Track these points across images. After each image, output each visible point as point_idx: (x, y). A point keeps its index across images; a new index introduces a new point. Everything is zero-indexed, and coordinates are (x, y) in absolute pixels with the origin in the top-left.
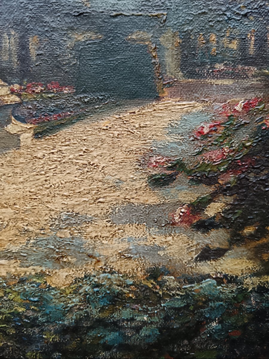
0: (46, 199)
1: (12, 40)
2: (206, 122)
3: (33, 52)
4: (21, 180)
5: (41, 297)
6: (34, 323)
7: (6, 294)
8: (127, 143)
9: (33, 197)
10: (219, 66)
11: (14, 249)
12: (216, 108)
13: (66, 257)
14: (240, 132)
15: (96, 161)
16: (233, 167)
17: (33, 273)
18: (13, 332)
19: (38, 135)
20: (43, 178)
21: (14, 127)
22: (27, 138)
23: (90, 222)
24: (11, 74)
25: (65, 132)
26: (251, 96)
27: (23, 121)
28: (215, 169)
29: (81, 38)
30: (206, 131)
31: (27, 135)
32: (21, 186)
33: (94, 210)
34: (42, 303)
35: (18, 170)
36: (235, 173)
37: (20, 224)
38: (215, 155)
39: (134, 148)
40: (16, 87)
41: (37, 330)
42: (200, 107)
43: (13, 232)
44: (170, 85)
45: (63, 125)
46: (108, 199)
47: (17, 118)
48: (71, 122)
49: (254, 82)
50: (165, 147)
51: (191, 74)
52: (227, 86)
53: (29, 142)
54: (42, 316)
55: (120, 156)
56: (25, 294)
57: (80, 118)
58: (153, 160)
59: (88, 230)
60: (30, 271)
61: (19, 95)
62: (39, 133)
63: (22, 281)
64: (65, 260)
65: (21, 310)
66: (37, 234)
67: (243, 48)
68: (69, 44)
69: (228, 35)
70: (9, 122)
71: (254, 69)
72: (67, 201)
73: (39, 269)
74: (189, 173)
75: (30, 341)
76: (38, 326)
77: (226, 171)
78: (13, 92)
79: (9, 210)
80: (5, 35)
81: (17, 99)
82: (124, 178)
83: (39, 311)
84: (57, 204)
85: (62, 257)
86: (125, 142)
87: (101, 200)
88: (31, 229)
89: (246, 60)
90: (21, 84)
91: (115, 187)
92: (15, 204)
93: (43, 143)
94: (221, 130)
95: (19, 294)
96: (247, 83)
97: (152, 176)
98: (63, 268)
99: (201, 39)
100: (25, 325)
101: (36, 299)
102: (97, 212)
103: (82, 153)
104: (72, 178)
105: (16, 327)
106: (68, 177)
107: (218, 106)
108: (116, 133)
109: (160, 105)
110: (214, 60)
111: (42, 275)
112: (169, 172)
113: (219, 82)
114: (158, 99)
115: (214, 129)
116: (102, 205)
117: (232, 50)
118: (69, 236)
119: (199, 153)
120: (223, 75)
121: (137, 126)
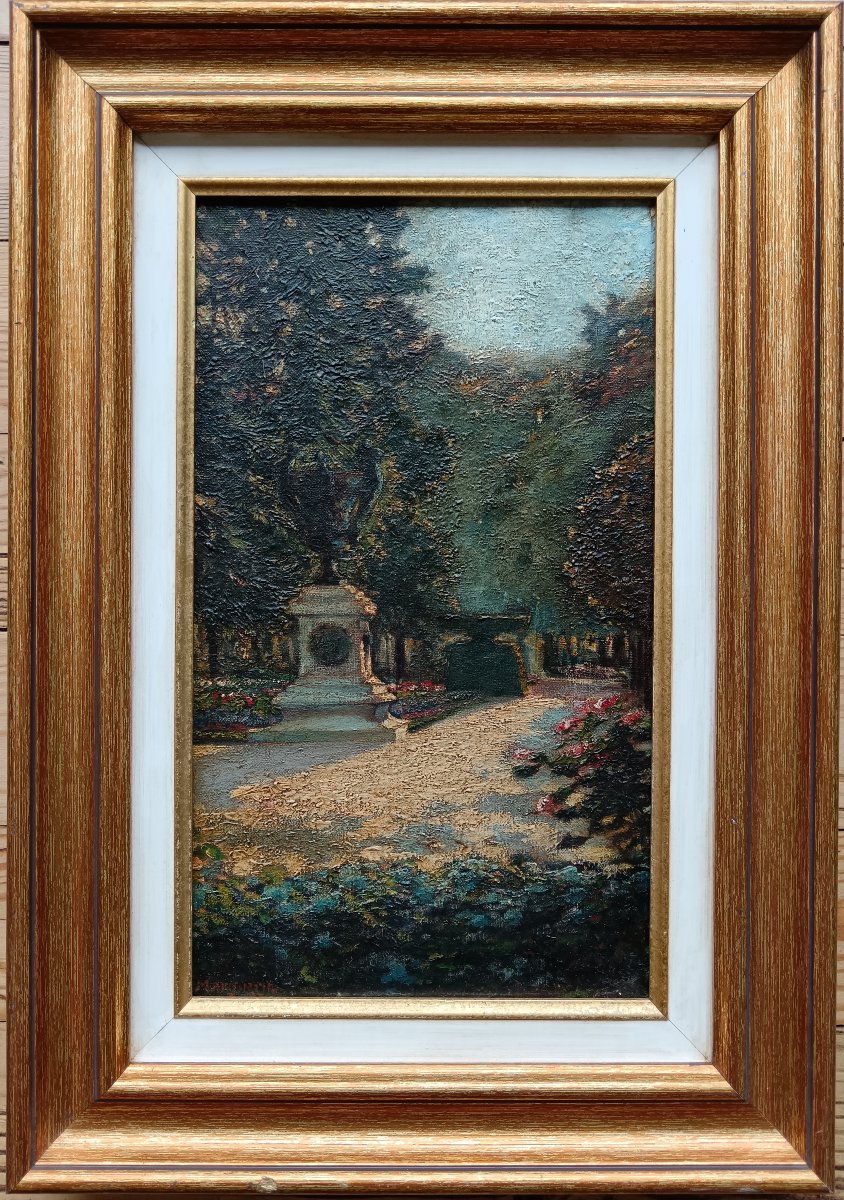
0: (418, 789)
1: (390, 643)
2: (567, 718)
3: (408, 653)
4: (396, 771)
5: (412, 881)
6: (405, 905)
7: (379, 877)
8: (492, 736)
9: (406, 786)
10: (580, 667)
11: (387, 835)
12: (576, 705)
13: (436, 843)
14: (598, 728)
15: (464, 753)
16: (592, 760)
17: (405, 858)
18: (385, 914)
19: (411, 730)
20: (415, 769)
21: (390, 723)
22: (401, 732)
23: (458, 810)
24: (388, 673)
25: (436, 727)
26: (609, 695)
27: (398, 717)
28: (576, 762)
29: (451, 640)
30: (567, 726)
31: (401, 730)
32: (395, 776)
33: (462, 800)
34: (413, 886)
35: (393, 762)
36: (593, 765)
37: (393, 812)
38: (575, 748)
39: (499, 741)
40: (393, 686)
41: (407, 912)
42: (561, 703)
43: (386, 819)
44: (533, 683)
45: (434, 721)
46: (475, 789)
47: (393, 714)
48: (442, 718)
49: (612, 682)
50: (529, 741)
51: (554, 673)
52: (587, 685)
53: (404, 735)
54: (413, 899)
55: (487, 748)
56: (397, 878)
57: (450, 713)
58: (517, 752)
59: (457, 818)
60: (402, 856)
61: (395, 694)
62: (413, 728)
63: (395, 866)
64: (435, 846)
65: (393, 893)
66: (409, 822)
67: (602, 649)
68: (441, 645)
69: (588, 637)
70: (386, 717)
71: (612, 671)
72: (438, 791)
73: (410, 855)
74: (551, 765)
75: (401, 922)
76: (409, 908)
77: (585, 764)
78: (389, 691)
79: (384, 799)
80: (383, 639)
81: (394, 697)
82: (490, 769)
83: (410, 894)
84: (429, 794)
85: (433, 843)
86: (492, 735)
87: (469, 790)
88: (404, 816)
89: (605, 661)
90: (397, 684)
91: (482, 778)
92: (389, 794)
93: (416, 737)
94: (581, 725)
95: (391, 877)
96: (605, 683)
97: (516, 768)
98: (433, 853)
99: (562, 642)
100: (397, 907)
101: (408, 883)
102: (465, 801)
103: (451, 746)
104: (442, 769)
105: (388, 910)
106: (439, 768)
107: (578, 703)
108: (483, 728)
109: (525, 702)
110: (574, 661)
111: (413, 860)
112: (532, 764)
113: (580, 681)
114: (522, 696)
115: (574, 724)
116: (469, 795)
117: (590, 652)
118: (439, 823)
119: (560, 747)
120: (583, 675)
121: (503, 721)
